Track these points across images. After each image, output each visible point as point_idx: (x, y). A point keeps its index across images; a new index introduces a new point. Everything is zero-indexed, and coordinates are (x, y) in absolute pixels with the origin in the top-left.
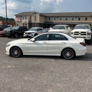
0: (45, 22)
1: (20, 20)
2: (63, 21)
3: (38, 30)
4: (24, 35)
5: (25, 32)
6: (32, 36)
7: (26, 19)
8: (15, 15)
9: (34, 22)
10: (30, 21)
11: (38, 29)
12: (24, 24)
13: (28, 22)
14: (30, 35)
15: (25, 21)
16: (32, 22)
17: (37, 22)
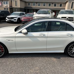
0: (25, 7)
2: (41, 7)
3: (21, 15)
4: (7, 19)
5: (7, 16)
6: (14, 21)
7: (7, 4)
9: (15, 7)
10: (11, 6)
11: (21, 13)
12: (5, 9)
13: (9, 7)
14: (13, 20)
15: (6, 6)
16: (13, 7)
17: (18, 7)
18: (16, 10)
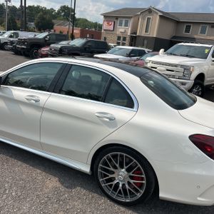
0: (174, 37)
1: (111, 28)
7: (126, 25)
8: (102, 14)
9: (144, 34)
12: (119, 38)
13: (129, 33)
15: (123, 30)
16: (138, 34)
17: (151, 36)
18: (146, 42)
